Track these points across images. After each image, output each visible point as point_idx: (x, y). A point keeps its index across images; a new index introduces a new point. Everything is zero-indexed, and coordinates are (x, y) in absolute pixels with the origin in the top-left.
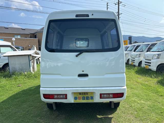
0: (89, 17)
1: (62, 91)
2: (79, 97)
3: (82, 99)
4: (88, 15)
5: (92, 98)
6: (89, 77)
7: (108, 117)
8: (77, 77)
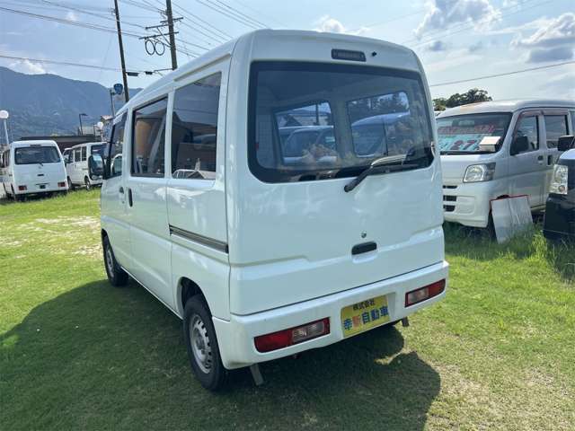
0: (364, 60)
1: (316, 309)
2: (354, 318)
3: (362, 322)
4: (362, 54)
5: (385, 311)
6: (379, 250)
7: (403, 355)
8: (349, 256)
